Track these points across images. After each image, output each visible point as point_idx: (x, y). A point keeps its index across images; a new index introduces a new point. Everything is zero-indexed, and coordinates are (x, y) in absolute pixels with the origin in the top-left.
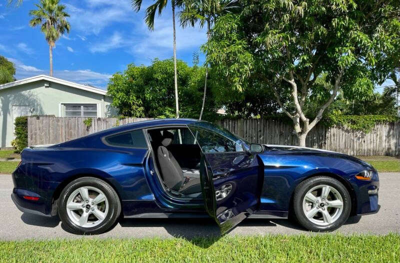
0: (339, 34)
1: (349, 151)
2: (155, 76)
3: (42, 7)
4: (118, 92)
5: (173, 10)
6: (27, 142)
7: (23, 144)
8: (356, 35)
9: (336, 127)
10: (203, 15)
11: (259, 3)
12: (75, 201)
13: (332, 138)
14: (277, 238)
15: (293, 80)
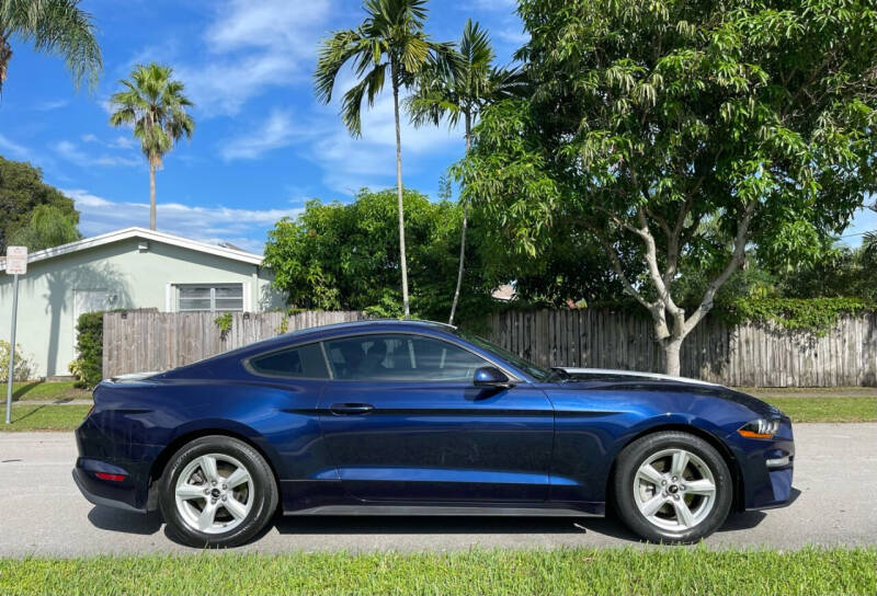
0: (736, 134)
1: (783, 376)
2: (362, 225)
3: (135, 85)
4: (285, 259)
5: (396, 95)
6: (101, 365)
7: (94, 369)
8: (774, 135)
9: (750, 326)
10: (457, 103)
11: (568, 78)
12: (192, 481)
13: (744, 349)
14: (575, 554)
15: (646, 229)
